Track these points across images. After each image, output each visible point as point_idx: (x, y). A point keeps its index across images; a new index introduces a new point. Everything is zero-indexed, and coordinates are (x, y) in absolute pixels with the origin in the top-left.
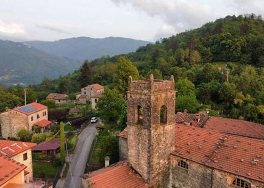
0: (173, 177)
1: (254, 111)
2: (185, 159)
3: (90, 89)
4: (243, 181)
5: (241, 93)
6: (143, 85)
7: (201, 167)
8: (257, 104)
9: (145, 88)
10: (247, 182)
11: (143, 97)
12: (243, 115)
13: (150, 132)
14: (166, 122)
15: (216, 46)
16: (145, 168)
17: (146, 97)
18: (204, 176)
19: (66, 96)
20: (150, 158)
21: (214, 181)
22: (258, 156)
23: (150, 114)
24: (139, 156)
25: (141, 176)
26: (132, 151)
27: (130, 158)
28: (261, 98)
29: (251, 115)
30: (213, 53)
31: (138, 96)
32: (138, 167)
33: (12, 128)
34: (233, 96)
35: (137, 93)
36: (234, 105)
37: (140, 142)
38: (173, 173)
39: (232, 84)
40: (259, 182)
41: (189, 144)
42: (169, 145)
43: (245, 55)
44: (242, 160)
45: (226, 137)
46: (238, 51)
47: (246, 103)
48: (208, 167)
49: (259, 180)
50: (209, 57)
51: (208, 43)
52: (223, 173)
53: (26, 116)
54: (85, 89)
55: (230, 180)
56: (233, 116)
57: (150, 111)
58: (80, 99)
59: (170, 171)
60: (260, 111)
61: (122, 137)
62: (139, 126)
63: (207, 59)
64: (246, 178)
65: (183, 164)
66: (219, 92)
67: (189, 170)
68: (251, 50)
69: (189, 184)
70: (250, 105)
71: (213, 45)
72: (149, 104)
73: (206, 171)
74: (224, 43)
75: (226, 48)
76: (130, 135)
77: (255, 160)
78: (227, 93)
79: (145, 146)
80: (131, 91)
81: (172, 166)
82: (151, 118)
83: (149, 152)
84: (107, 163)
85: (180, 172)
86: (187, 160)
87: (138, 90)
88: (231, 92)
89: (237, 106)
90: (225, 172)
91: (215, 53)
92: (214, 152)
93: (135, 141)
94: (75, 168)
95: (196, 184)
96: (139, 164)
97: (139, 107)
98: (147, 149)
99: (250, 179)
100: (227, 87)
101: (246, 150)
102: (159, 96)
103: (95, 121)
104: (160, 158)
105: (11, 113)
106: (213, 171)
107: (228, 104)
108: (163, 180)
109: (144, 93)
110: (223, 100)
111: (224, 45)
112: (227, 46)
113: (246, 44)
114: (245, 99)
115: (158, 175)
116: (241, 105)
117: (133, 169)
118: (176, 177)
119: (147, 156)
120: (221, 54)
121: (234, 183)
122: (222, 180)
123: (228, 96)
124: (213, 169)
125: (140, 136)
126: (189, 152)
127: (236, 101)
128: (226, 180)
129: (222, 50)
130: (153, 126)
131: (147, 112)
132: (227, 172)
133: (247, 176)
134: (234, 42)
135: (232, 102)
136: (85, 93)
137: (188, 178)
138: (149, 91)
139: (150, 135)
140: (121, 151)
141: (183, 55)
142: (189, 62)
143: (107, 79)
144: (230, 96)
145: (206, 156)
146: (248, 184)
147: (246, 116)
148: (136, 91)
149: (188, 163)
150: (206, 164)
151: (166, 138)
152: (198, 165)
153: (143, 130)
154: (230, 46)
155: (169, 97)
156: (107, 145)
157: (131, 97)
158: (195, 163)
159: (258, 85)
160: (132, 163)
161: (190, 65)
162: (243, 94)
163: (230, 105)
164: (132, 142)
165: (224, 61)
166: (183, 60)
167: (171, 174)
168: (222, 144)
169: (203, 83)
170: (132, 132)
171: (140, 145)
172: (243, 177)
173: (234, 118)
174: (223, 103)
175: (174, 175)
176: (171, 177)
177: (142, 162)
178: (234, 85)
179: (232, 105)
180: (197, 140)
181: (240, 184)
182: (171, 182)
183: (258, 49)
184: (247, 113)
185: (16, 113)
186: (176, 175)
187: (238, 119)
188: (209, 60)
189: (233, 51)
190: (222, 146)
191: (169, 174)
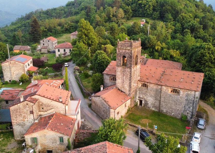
0: (139, 93)
1: (168, 54)
2: (146, 82)
3: (48, 41)
4: (176, 90)
5: (159, 42)
6: (127, 44)
7: (156, 86)
8: (168, 49)
9: (128, 46)
10: (178, 90)
11: (127, 51)
12: (161, 57)
13: (131, 70)
14: (137, 63)
15: (134, 5)
16: (128, 88)
17: (129, 51)
18: (157, 90)
19: (29, 47)
20: (130, 83)
21: (162, 92)
22: (183, 78)
23: (132, 60)
24: (123, 83)
25: (125, 93)
26: (119, 80)
27: (118, 84)
28: (171, 45)
29: (166, 56)
30: (132, 10)
31: (124, 51)
32: (122, 88)
33: (12, 74)
34: (155, 44)
35: (123, 49)
36: (155, 50)
37: (125, 75)
38: (139, 90)
39: (154, 36)
40: (184, 89)
41: (147, 75)
42: (138, 76)
43: (156, 12)
44: (175, 80)
45: (165, 70)
46: (150, 9)
47: (162, 48)
48: (159, 85)
49: (184, 88)
50: (130, 14)
51: (128, 2)
52: (167, 87)
53: (23, 64)
54: (43, 41)
55: (170, 90)
56: (156, 57)
57: (132, 59)
58: (42, 50)
59: (138, 89)
60: (172, 54)
61: (106, 74)
62: (124, 67)
63: (129, 15)
64: (178, 88)
65: (145, 85)
66: (146, 42)
67: (149, 87)
68: (159, 8)
69: (149, 95)
70: (165, 50)
71: (132, 4)
72: (131, 55)
73: (158, 87)
74: (141, 3)
75: (142, 6)
76: (118, 72)
77: (181, 80)
78: (151, 42)
79: (128, 77)
80: (119, 48)
81: (139, 87)
82: (132, 62)
83: (130, 80)
84: (102, 89)
85: (143, 89)
86: (148, 83)
87: (123, 47)
88: (154, 42)
89: (157, 51)
90: (168, 86)
91: (134, 11)
92: (161, 78)
93: (121, 75)
94: (76, 94)
95: (153, 94)
96: (123, 87)
97: (124, 57)
98: (129, 78)
99: (180, 88)
100: (152, 39)
101: (176, 76)
102: (135, 50)
103: (68, 65)
104: (134, 83)
105: (11, 63)
106: (162, 87)
107: (151, 50)
108: (135, 94)
109: (128, 49)
110: (148, 47)
111: (140, 4)
112: (143, 5)
113: (156, 4)
114: (162, 46)
115: (133, 91)
116: (159, 50)
117: (120, 90)
118: (140, 92)
119: (128, 82)
120: (139, 11)
121: (172, 92)
122: (166, 91)
123: (152, 44)
124: (162, 85)
125: (125, 72)
126: (148, 79)
127: (156, 48)
128: (168, 90)
129: (139, 8)
130: (132, 66)
131: (130, 59)
132: (169, 86)
133: (179, 87)
134: (148, 2)
135: (154, 48)
136: (44, 44)
137: (148, 92)
138: (131, 48)
139: (131, 71)
140: (105, 82)
141: (111, 12)
142: (116, 17)
143: (51, 32)
144: (153, 44)
145: (157, 80)
146: (178, 91)
147: (163, 57)
148: (122, 48)
149: (148, 84)
150: (159, 84)
151: (137, 72)
152: (154, 85)
153: (126, 69)
154: (145, 6)
155: (139, 50)
156: (98, 79)
157: (119, 51)
158: (152, 84)
159: (167, 35)
160: (119, 87)
161: (117, 20)
162: (160, 43)
163: (153, 50)
164: (119, 76)
165: (140, 17)
166: (112, 16)
167: (138, 91)
168: (164, 73)
169: (133, 36)
170: (119, 70)
171: (124, 77)
172: (177, 88)
173: (156, 59)
174: (148, 49)
175: (140, 91)
176: (138, 92)
177: (126, 86)
178: (155, 37)
179: (154, 50)
180: (150, 73)
181: (175, 92)
182: (138, 95)
183: (164, 8)
184: (164, 55)
185: (15, 63)
186: (141, 91)
187: (158, 59)
188: (130, 16)
189: (147, 9)
190: (164, 74)
191: (137, 91)
